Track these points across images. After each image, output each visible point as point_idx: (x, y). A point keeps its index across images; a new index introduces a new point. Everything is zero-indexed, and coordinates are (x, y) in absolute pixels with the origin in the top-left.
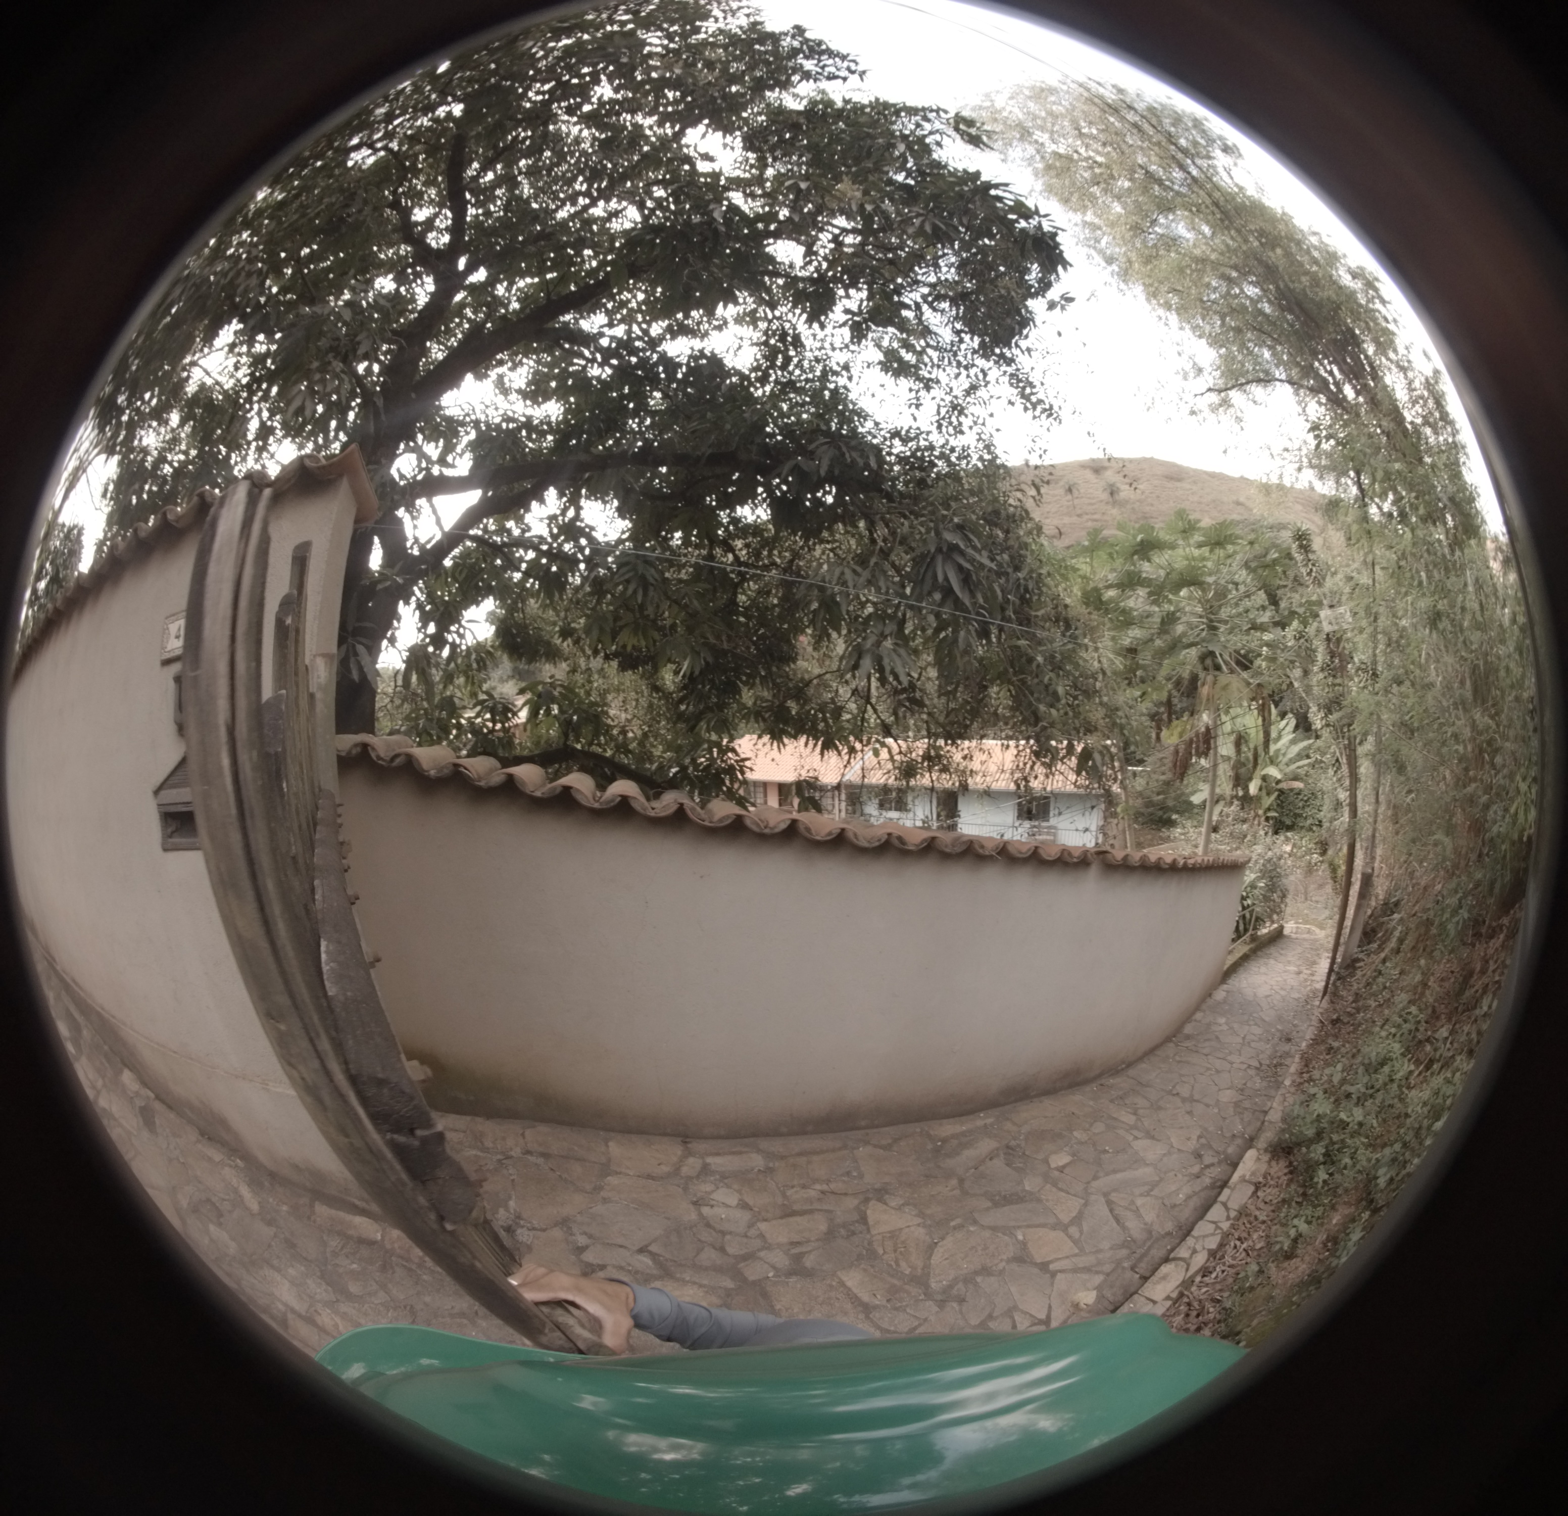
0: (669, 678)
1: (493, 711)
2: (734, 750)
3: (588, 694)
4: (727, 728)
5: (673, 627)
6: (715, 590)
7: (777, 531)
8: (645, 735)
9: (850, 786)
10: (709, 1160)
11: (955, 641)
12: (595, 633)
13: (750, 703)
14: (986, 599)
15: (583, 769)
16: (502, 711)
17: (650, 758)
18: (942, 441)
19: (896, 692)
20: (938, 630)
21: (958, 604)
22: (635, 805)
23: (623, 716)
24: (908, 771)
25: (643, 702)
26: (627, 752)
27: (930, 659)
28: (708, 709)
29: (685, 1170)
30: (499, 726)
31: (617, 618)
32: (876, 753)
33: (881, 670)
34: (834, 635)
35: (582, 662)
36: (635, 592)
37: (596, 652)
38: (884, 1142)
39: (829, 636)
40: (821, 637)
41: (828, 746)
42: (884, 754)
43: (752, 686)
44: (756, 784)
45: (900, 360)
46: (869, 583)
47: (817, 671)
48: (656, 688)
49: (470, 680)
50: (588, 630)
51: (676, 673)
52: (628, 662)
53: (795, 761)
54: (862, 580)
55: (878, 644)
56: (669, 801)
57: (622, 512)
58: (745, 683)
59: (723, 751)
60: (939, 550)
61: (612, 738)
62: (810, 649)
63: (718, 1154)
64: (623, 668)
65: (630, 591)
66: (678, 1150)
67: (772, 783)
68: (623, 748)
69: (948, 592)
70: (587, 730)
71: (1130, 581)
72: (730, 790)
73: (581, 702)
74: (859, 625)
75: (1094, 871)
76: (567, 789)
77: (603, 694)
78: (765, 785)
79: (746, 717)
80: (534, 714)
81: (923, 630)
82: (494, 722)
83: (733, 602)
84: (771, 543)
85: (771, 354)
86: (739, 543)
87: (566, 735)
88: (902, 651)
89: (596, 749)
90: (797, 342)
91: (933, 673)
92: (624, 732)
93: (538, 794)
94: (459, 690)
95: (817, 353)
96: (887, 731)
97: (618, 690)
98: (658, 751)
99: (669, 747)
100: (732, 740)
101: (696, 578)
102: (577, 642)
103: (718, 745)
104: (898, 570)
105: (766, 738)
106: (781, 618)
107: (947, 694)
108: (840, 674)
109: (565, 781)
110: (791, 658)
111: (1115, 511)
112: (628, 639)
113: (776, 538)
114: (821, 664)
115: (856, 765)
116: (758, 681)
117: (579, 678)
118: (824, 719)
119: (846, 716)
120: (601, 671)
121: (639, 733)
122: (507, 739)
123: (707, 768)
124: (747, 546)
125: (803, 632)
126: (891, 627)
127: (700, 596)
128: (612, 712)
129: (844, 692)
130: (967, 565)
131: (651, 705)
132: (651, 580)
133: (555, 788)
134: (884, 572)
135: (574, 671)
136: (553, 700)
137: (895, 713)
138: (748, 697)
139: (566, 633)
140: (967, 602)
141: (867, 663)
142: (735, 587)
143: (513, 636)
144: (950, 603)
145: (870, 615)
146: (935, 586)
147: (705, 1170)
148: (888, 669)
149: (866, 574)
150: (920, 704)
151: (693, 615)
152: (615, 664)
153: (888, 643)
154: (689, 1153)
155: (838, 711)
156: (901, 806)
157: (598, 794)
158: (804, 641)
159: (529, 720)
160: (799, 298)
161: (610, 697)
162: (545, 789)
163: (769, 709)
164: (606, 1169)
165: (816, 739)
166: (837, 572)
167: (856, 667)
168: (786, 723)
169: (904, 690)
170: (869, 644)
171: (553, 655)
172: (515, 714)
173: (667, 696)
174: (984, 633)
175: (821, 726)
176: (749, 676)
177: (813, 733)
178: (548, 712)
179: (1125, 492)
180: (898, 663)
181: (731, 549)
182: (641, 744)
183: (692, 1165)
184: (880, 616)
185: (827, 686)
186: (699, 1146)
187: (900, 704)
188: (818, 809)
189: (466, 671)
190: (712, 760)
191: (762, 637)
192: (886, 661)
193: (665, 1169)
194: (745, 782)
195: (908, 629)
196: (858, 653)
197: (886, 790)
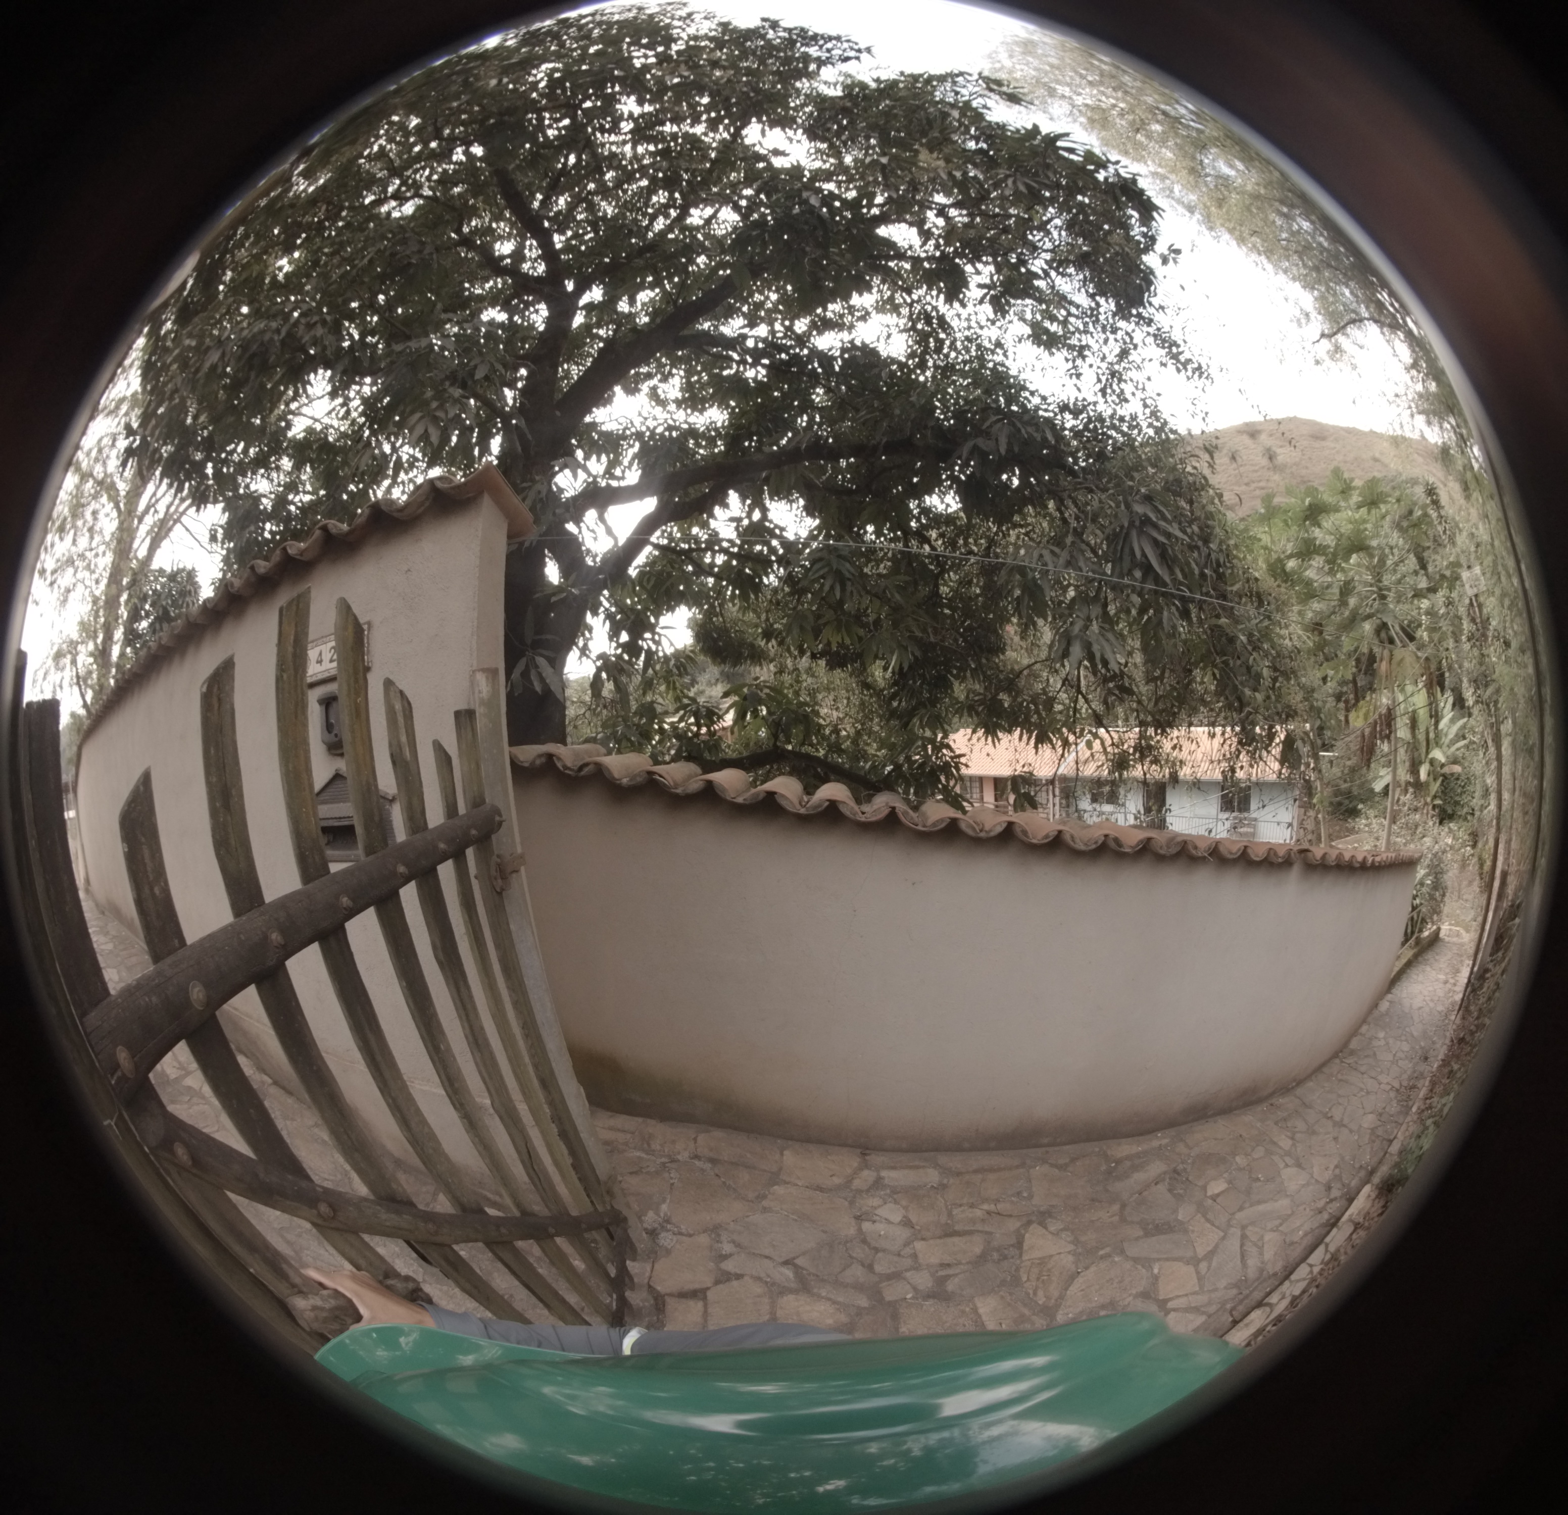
0: (879, 674)
1: (696, 714)
2: (948, 747)
3: (797, 694)
4: (940, 723)
5: (877, 622)
6: (916, 583)
7: (969, 518)
8: (858, 733)
9: (1064, 779)
10: (884, 1173)
11: (1160, 623)
12: (796, 631)
13: (962, 697)
14: (1185, 577)
15: (794, 772)
16: (710, 715)
17: (865, 756)
18: (1109, 412)
19: (1106, 680)
20: (1142, 611)
21: (1158, 582)
22: (843, 809)
23: (835, 714)
24: (1121, 763)
25: (855, 700)
26: (840, 751)
27: (1138, 644)
28: (921, 704)
29: (857, 1183)
30: (704, 730)
31: (818, 617)
32: (1089, 745)
33: (1091, 657)
34: (1040, 622)
35: (789, 662)
36: (832, 588)
37: (802, 652)
39: (1035, 624)
40: (1027, 627)
41: (1042, 739)
42: (1097, 745)
43: (963, 679)
44: (971, 778)
45: (1047, 331)
46: (1068, 564)
47: (1026, 661)
48: (866, 686)
49: (671, 686)
50: (789, 628)
51: (885, 669)
52: (836, 661)
53: (1010, 756)
54: (1062, 561)
55: (1086, 627)
56: (881, 803)
57: (810, 510)
58: (956, 677)
59: (938, 748)
60: (1132, 524)
61: (824, 738)
62: (1017, 639)
63: (893, 1168)
64: (831, 666)
65: (827, 588)
66: (855, 1162)
67: (988, 778)
68: (836, 748)
69: (1148, 569)
70: (796, 731)
71: (1308, 550)
72: (945, 787)
73: (789, 702)
74: (1062, 612)
75: (1297, 870)
76: (771, 795)
77: (812, 693)
78: (981, 779)
79: (959, 712)
80: (740, 717)
81: (1128, 612)
82: (699, 726)
83: (936, 594)
84: (966, 531)
85: (923, 338)
86: (934, 534)
87: (775, 736)
88: (1110, 636)
89: (806, 749)
90: (943, 323)
91: (1138, 658)
92: (836, 731)
93: (740, 800)
94: (662, 698)
95: (967, 333)
96: (1098, 721)
97: (828, 689)
98: (872, 749)
99: (882, 744)
100: (946, 736)
101: (895, 570)
102: (781, 643)
103: (933, 741)
104: (1094, 551)
105: (981, 732)
106: (986, 608)
107: (1154, 680)
108: (1049, 662)
109: (769, 786)
110: (1000, 649)
111: (1276, 477)
112: (834, 638)
113: (969, 526)
114: (1029, 651)
115: (1071, 758)
116: (968, 674)
117: (787, 679)
118: (1037, 712)
119: (1058, 707)
120: (810, 671)
121: (852, 731)
122: (714, 744)
123: (922, 765)
124: (942, 535)
125: (1009, 621)
126: (1096, 611)
127: (901, 589)
128: (824, 711)
129: (1056, 683)
130: (1162, 539)
131: (862, 703)
132: (847, 575)
133: (758, 794)
134: (1081, 553)
135: (780, 672)
136: (760, 702)
137: (1105, 702)
138: (960, 690)
139: (768, 634)
140: (1167, 579)
141: (1077, 650)
142: (936, 579)
143: (715, 641)
144: (1150, 581)
145: (1073, 600)
146: (1134, 564)
147: (878, 1183)
148: (1098, 656)
149: (1064, 556)
150: (1130, 692)
151: (896, 609)
152: (822, 663)
153: (1095, 627)
154: (866, 1166)
155: (1050, 702)
156: (1113, 798)
157: (805, 798)
158: (1011, 630)
159: (736, 721)
160: (930, 279)
161: (820, 697)
162: (747, 795)
163: (982, 702)
164: (775, 1178)
165: (1030, 733)
166: (1036, 554)
167: (1065, 654)
168: (999, 717)
169: (1113, 678)
170: (1076, 629)
171: (758, 656)
172: (720, 717)
173: (878, 693)
174: (1185, 614)
175: (1034, 719)
176: (960, 669)
177: (1027, 726)
178: (755, 714)
179: (1284, 455)
180: (1108, 649)
181: (927, 541)
182: (855, 742)
183: (868, 1176)
184: (1082, 598)
185: (1036, 676)
186: (876, 1159)
187: (1110, 692)
188: (1034, 805)
189: (667, 677)
190: (927, 757)
191: (970, 629)
192: (1096, 648)
193: (837, 1181)
194: (961, 778)
195: (1112, 609)
196: (1066, 640)
197: (1098, 783)
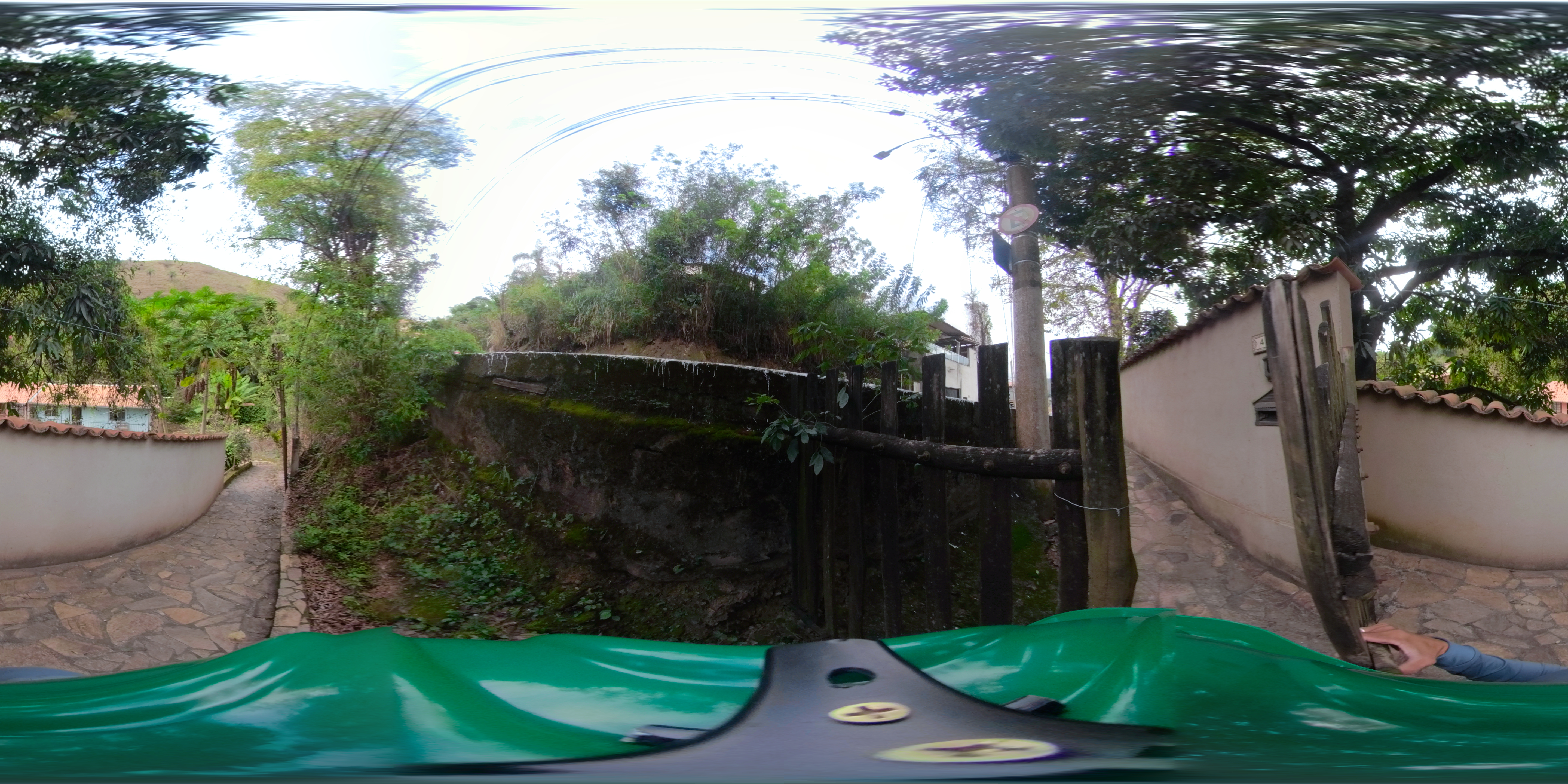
9: (32, 405)
11: (82, 339)
14: (98, 321)
18: (87, 246)
19: (54, 362)
20: (74, 334)
21: (85, 322)
24: (59, 398)
27: (70, 347)
32: (44, 390)
33: (47, 352)
34: (26, 336)
38: (58, 572)
39: (23, 336)
40: (19, 337)
41: (22, 386)
42: (47, 390)
45: (72, 205)
46: (43, 312)
47: (17, 352)
53: (6, 393)
54: (40, 310)
55: (46, 340)
60: (78, 297)
62: (14, 342)
69: (81, 316)
74: (37, 331)
75: (148, 442)
81: (67, 334)
88: (57, 344)
91: (71, 354)
96: (49, 379)
104: (57, 306)
107: (77, 363)
108: (28, 354)
111: (171, 284)
114: (19, 348)
115: (35, 395)
118: (20, 374)
119: (30, 373)
125: (11, 333)
126: (52, 332)
129: (30, 362)
130: (90, 304)
134: (51, 307)
137: (53, 372)
140: (89, 321)
141: (40, 349)
144: (81, 322)
145: (43, 327)
146: (75, 314)
148: (50, 352)
149: (42, 308)
150: (65, 368)
153: (51, 340)
155: (26, 371)
156: (55, 413)
158: (12, 338)
165: (16, 383)
166: (28, 307)
167: (35, 350)
169: (57, 361)
170: (41, 340)
174: (96, 336)
175: (19, 377)
177: (15, 380)
179: (179, 276)
180: (55, 349)
184: (47, 327)
185: (21, 359)
187: (55, 368)
188: (17, 415)
192: (49, 348)
195: (60, 333)
196: (37, 344)
197: (48, 406)
